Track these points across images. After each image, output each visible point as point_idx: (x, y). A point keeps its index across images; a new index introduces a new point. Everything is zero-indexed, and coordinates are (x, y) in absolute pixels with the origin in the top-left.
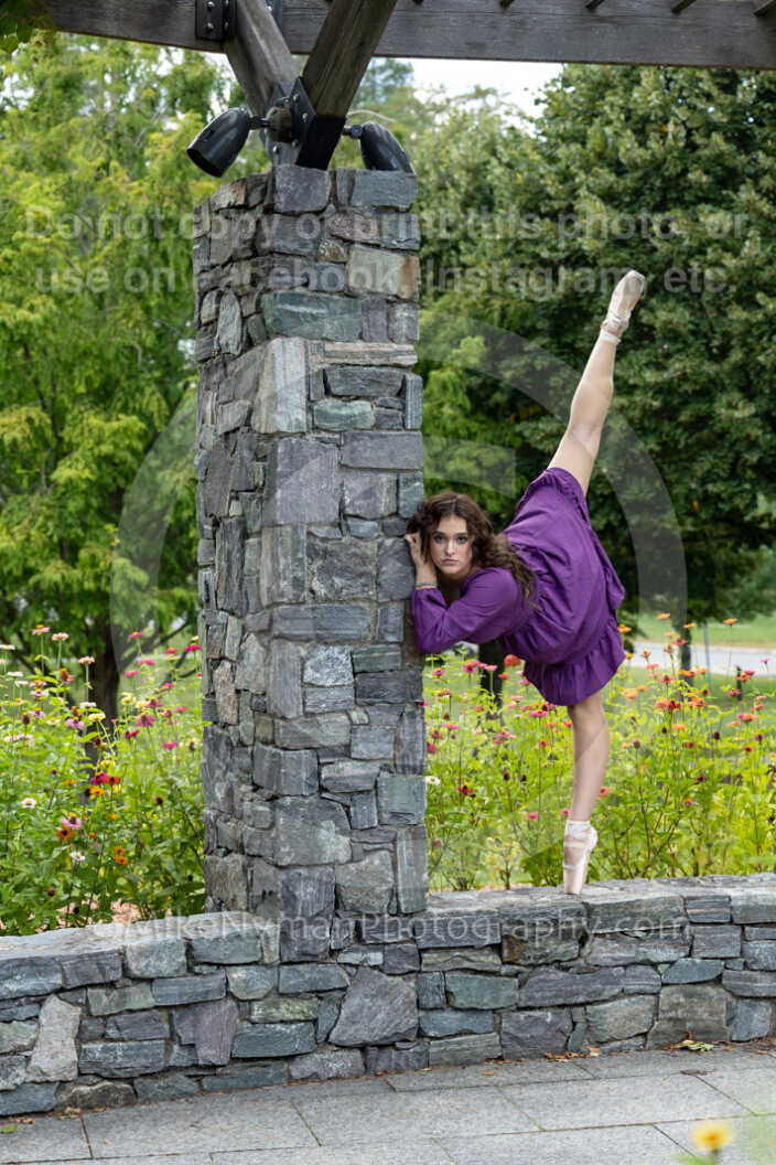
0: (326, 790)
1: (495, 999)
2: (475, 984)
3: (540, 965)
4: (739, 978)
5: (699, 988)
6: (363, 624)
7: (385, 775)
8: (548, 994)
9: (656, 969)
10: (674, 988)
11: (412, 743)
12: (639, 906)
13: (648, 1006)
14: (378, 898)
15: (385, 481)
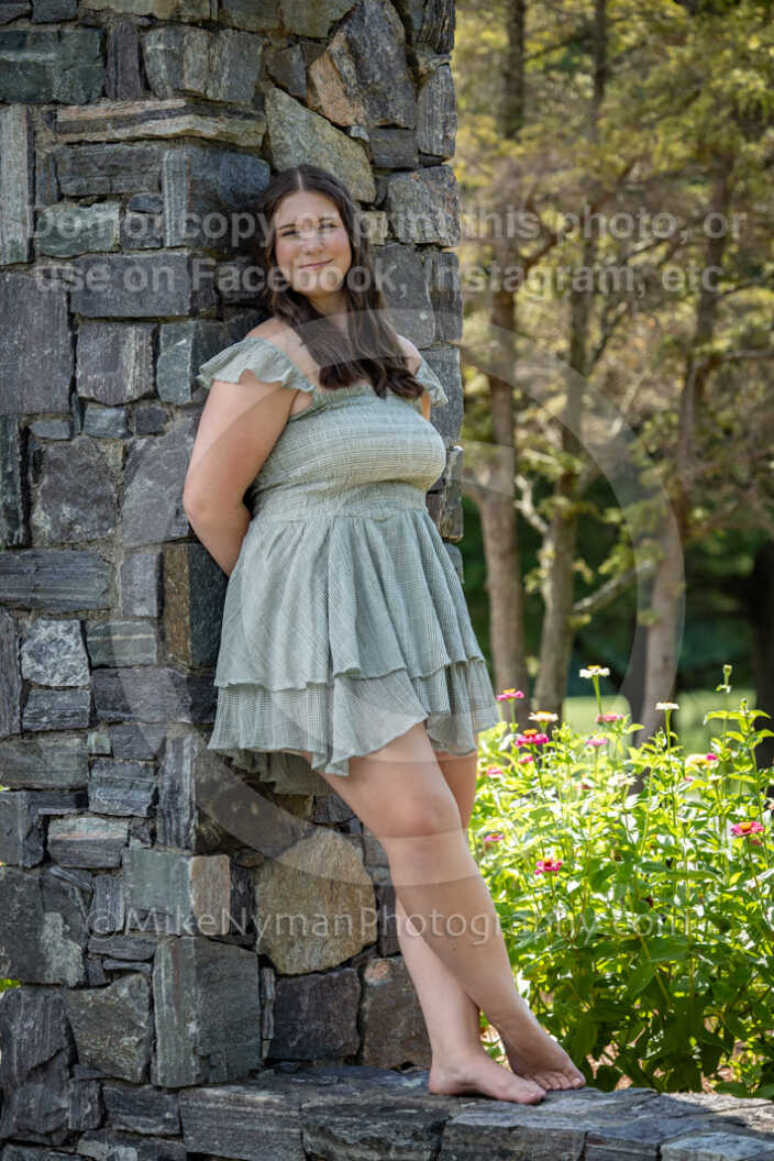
0: (56, 863)
6: (99, 584)
7: (135, 843)
12: (517, 1139)
14: (126, 1053)
15: (134, 341)
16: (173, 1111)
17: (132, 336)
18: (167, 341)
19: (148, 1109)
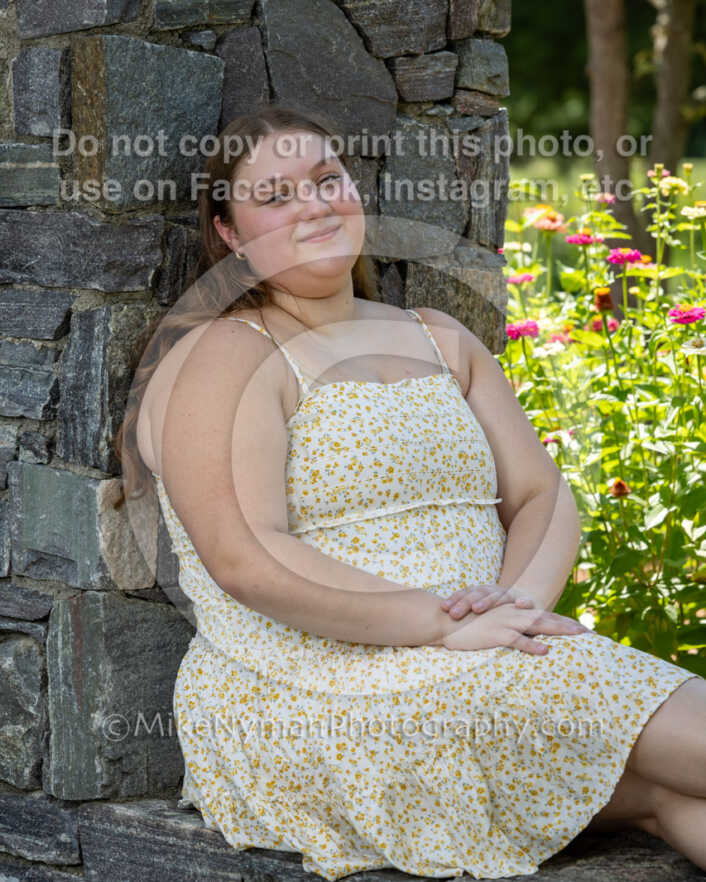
16: (70, 832)
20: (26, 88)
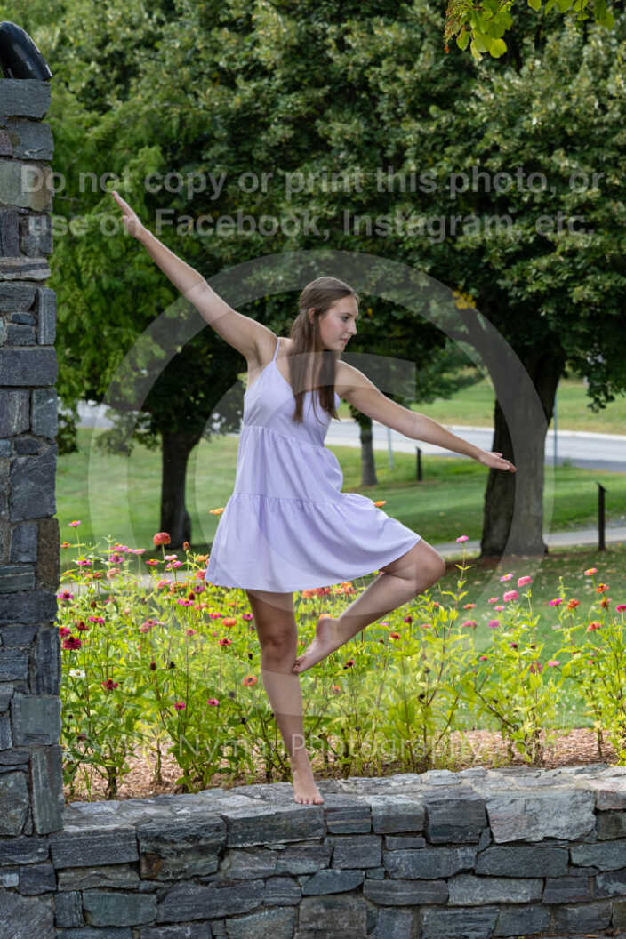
1: (134, 917)
2: (112, 902)
3: (179, 881)
4: (380, 888)
5: (339, 899)
7: (19, 696)
8: (187, 909)
9: (296, 881)
10: (314, 899)
11: (47, 663)
12: (279, 819)
13: (288, 919)
14: (13, 820)
15: (18, 398)
16: (43, 847)
17: (16, 397)
18: (39, 401)
19: (23, 849)
20: (19, 542)
